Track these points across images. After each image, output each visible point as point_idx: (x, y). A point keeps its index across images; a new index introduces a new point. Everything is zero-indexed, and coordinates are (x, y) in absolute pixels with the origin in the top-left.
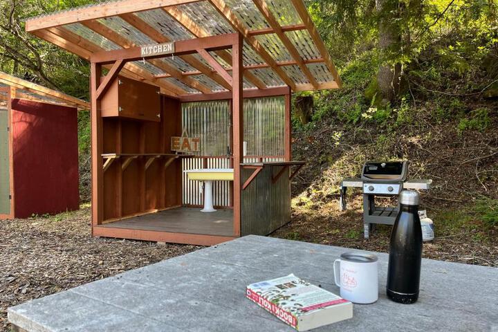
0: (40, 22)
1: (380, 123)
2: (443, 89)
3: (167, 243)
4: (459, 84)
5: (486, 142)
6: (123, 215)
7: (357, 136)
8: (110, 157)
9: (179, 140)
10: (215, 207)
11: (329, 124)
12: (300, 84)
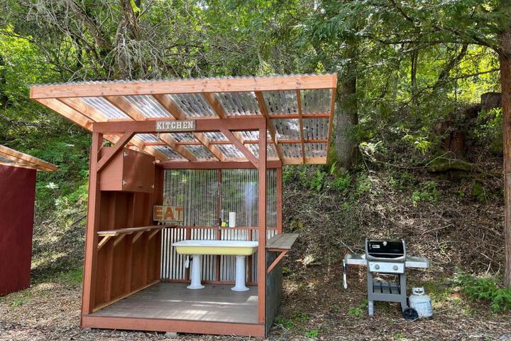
0: (51, 91)
1: (341, 191)
2: (392, 161)
3: (178, 333)
4: (404, 157)
5: (439, 213)
6: (112, 298)
7: (322, 202)
8: (107, 235)
9: (162, 209)
10: (203, 283)
11: (292, 189)
12: (288, 157)
